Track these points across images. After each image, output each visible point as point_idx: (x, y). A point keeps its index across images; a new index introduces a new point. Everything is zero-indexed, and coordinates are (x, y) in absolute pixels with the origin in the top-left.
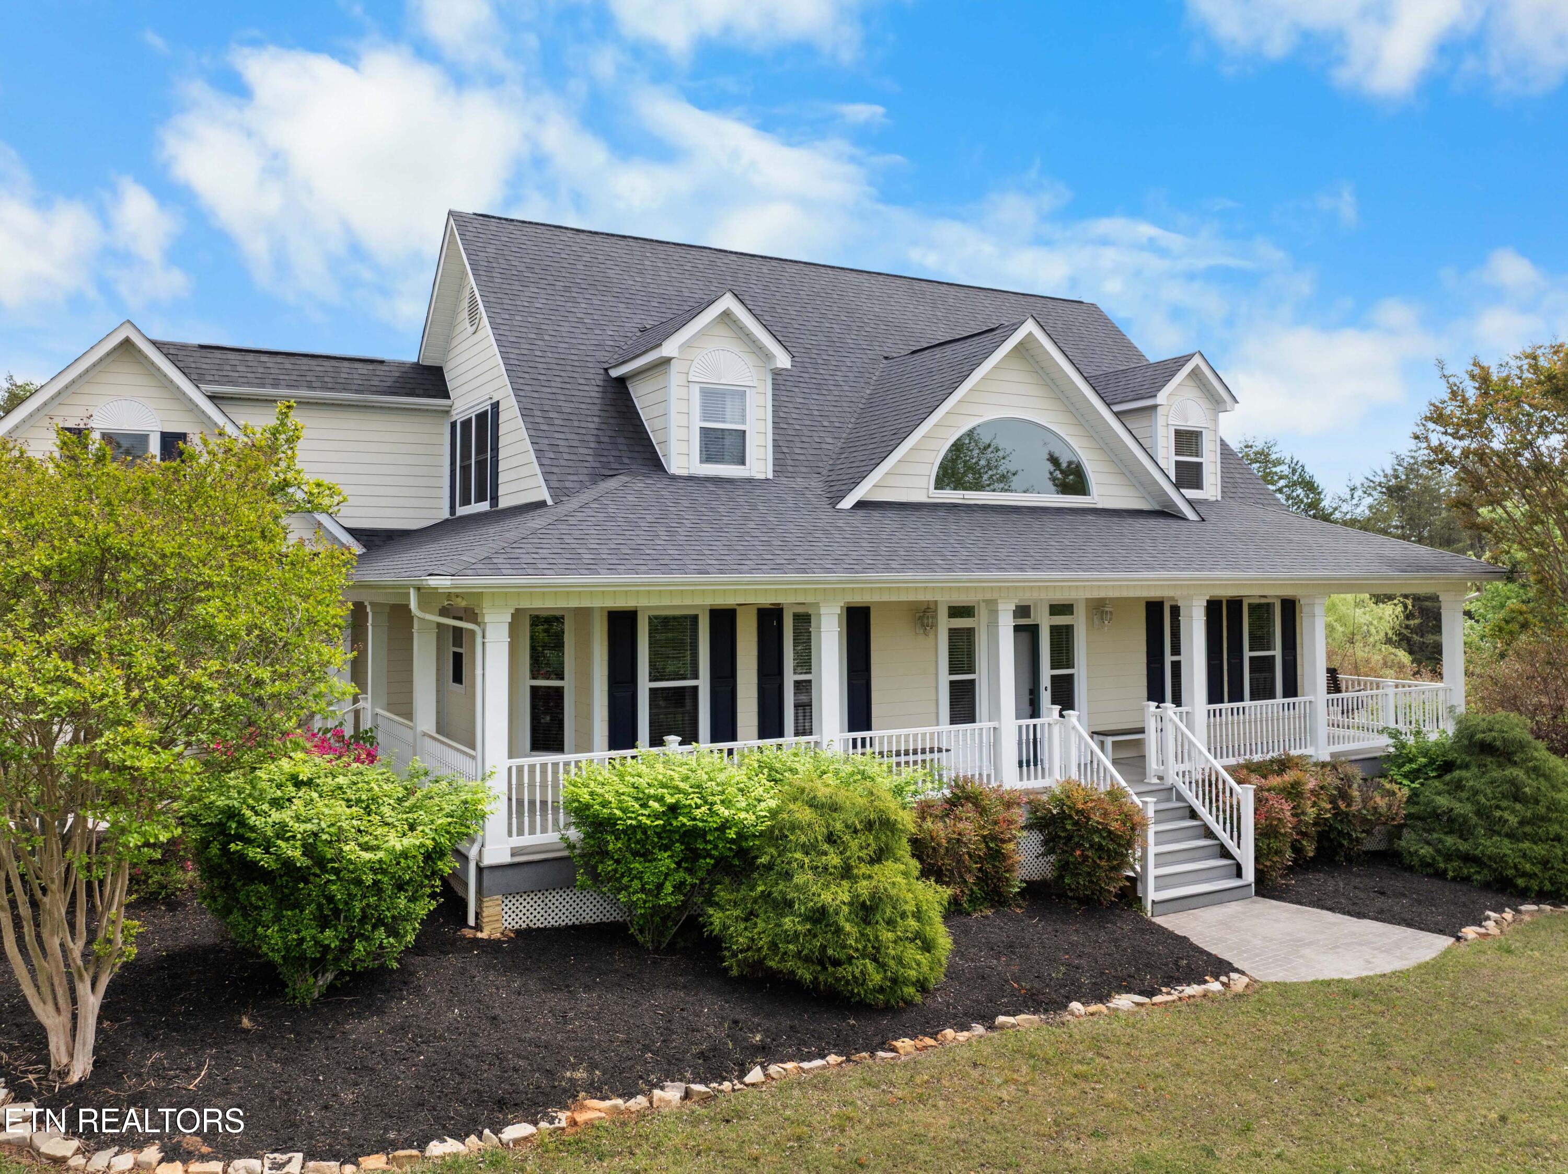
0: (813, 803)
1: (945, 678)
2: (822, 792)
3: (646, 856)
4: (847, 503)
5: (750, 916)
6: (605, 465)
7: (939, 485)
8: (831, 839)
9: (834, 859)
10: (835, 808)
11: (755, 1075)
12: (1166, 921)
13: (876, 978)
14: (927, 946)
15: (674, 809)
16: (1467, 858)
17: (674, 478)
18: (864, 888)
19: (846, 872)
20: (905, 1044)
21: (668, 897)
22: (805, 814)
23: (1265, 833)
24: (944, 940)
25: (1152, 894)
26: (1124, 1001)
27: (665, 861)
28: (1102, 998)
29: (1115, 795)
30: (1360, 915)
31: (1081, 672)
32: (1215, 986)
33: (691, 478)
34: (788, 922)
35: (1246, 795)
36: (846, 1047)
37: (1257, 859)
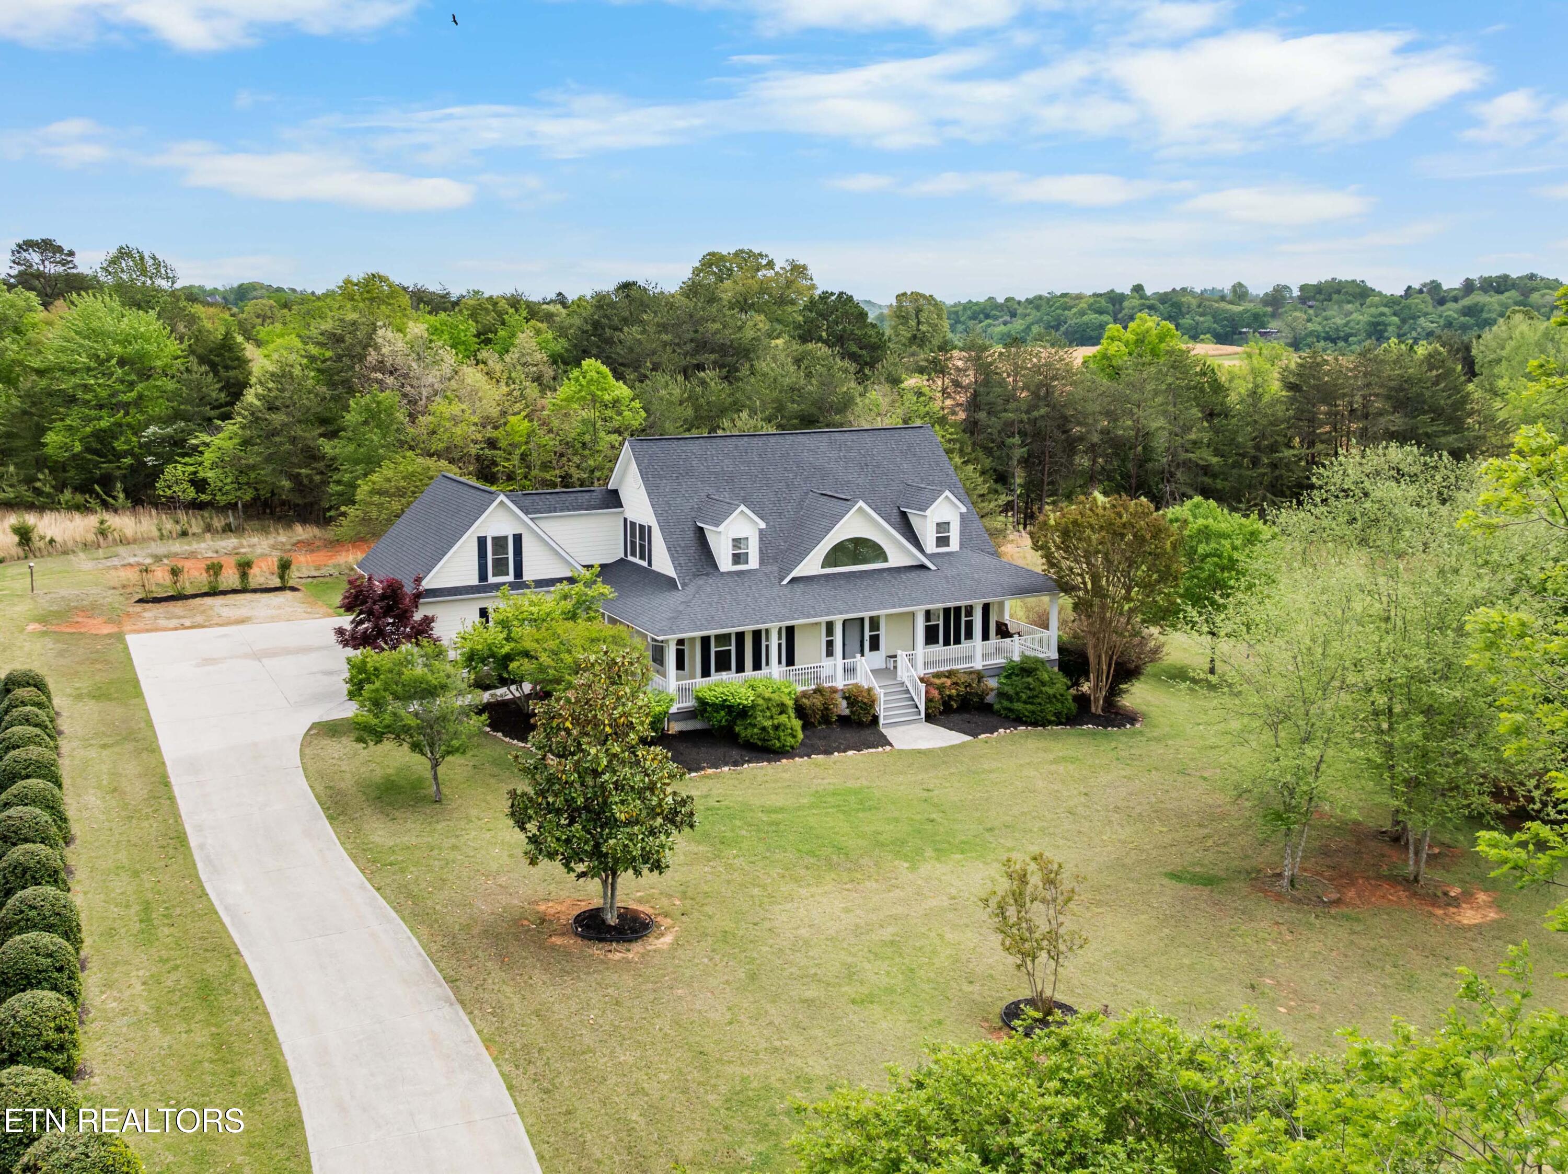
0: (764, 699)
1: (824, 639)
2: (767, 695)
3: (718, 712)
4: (785, 582)
5: (746, 728)
6: (698, 570)
7: (823, 567)
8: (768, 708)
9: (768, 714)
10: (770, 699)
11: (746, 766)
12: (883, 731)
13: (778, 744)
14: (794, 737)
15: (725, 700)
16: (1010, 710)
17: (723, 574)
18: (776, 722)
19: (772, 717)
20: (784, 761)
21: (724, 723)
22: (760, 701)
23: (929, 700)
24: (800, 736)
25: (882, 721)
26: (850, 753)
27: (723, 713)
28: (845, 751)
29: (869, 690)
30: (951, 729)
31: (882, 633)
32: (880, 749)
33: (729, 573)
34: (756, 730)
35: (923, 687)
36: (769, 761)
37: (926, 709)
